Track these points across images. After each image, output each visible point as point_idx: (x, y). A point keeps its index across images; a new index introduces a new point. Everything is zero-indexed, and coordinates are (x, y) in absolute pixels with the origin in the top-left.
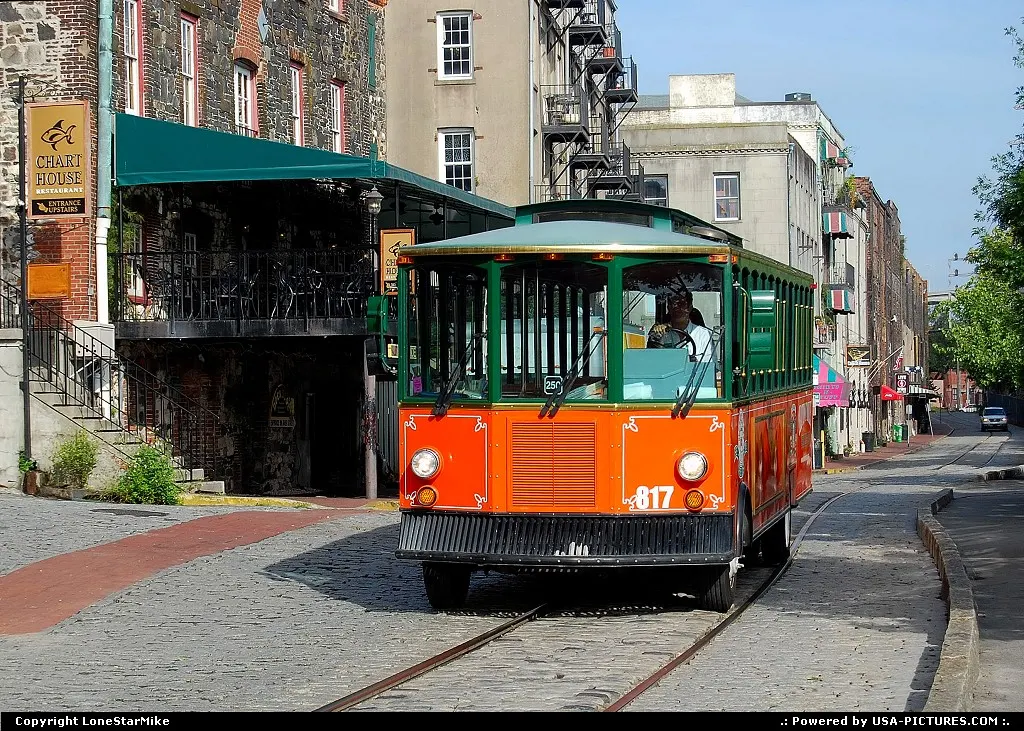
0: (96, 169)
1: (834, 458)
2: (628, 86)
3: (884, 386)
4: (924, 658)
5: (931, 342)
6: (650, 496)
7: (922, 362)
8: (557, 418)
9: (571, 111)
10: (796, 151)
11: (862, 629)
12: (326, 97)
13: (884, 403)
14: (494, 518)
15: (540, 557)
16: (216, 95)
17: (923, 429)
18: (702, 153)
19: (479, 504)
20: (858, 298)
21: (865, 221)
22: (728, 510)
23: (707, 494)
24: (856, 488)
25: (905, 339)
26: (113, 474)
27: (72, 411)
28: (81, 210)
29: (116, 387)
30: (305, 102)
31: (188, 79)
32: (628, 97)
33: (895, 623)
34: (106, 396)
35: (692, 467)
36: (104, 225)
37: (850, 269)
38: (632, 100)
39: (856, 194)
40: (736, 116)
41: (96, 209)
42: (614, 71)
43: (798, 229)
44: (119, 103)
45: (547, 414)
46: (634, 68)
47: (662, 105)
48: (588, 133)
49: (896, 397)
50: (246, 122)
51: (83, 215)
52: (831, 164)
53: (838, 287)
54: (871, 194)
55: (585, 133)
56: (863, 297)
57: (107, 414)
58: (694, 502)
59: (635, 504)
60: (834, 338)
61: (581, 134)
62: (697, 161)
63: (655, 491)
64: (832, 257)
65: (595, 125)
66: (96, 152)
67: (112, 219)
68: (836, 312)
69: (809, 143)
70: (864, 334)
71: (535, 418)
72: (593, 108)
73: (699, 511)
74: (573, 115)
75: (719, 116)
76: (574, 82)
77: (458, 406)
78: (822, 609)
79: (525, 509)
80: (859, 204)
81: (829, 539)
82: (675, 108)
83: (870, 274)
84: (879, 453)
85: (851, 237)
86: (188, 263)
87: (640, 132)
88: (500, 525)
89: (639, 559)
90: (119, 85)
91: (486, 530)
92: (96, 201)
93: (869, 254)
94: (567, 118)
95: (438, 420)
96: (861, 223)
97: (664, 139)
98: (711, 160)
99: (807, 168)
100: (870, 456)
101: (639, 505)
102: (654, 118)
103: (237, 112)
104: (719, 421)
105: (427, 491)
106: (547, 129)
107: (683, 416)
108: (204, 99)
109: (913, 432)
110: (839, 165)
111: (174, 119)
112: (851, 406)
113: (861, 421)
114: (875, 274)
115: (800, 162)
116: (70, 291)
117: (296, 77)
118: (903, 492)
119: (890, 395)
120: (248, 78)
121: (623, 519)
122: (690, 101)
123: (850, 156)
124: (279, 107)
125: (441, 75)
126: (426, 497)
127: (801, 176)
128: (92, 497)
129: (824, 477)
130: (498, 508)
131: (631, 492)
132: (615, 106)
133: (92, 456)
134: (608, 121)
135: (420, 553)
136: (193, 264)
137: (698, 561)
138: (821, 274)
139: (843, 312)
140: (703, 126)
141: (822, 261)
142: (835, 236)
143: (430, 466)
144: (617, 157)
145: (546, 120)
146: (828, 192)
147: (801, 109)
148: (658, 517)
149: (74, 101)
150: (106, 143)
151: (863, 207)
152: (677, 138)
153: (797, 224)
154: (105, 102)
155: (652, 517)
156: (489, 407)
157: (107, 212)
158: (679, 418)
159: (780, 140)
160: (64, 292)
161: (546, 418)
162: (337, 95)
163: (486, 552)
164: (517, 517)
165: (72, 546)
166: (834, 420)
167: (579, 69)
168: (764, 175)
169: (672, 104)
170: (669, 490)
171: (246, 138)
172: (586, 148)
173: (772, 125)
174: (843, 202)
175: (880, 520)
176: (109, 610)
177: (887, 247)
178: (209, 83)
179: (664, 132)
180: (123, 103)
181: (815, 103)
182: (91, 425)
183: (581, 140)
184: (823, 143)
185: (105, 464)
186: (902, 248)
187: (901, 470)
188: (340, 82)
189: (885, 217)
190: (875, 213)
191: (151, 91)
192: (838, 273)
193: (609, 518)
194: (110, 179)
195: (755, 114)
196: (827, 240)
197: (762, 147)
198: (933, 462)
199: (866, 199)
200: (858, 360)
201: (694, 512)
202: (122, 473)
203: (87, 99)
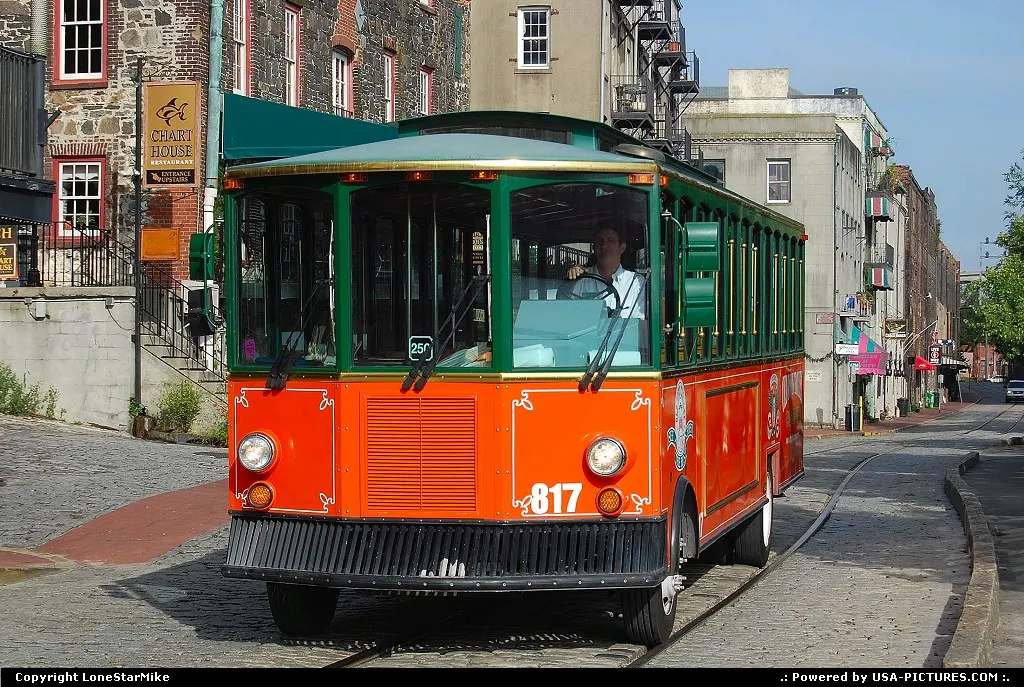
0: (206, 143)
1: (871, 421)
2: (690, 78)
3: (919, 356)
4: (949, 606)
5: (962, 317)
6: (550, 496)
7: (954, 336)
8: (424, 393)
9: (638, 100)
10: (843, 142)
11: (892, 578)
12: (416, 82)
13: (918, 372)
14: (344, 526)
15: (399, 578)
16: (316, 79)
17: (953, 397)
18: (757, 141)
19: (326, 506)
20: (897, 276)
21: (905, 205)
22: (655, 515)
23: (627, 492)
24: (890, 450)
25: (939, 314)
26: (214, 420)
27: (179, 363)
28: (191, 180)
29: (219, 342)
30: (396, 86)
31: (291, 63)
32: (691, 88)
33: (924, 574)
34: (210, 350)
35: (605, 457)
36: (211, 194)
37: (889, 249)
38: (695, 91)
39: (897, 181)
40: (789, 107)
41: (204, 180)
42: (678, 64)
43: (843, 212)
44: (228, 83)
45: (413, 388)
46: (696, 62)
47: (721, 96)
48: (653, 119)
49: (929, 367)
50: (342, 103)
51: (192, 185)
52: (874, 153)
53: (878, 266)
54: (911, 181)
55: (650, 120)
56: (901, 275)
57: (210, 366)
58: (609, 502)
59: (530, 507)
60: (874, 312)
61: (647, 121)
62: (752, 148)
63: (557, 490)
64: (873, 238)
65: (660, 113)
66: (205, 128)
67: (218, 189)
68: (876, 288)
69: (854, 133)
70: (901, 309)
71: (398, 393)
72: (658, 98)
73: (616, 516)
74: (640, 104)
75: (771, 107)
76: (641, 73)
77: (299, 377)
78: (857, 558)
79: (383, 514)
80: (899, 190)
81: (864, 496)
82: (734, 99)
83: (908, 254)
84: (913, 418)
85: (891, 220)
86: (286, 231)
87: (701, 121)
88: (352, 534)
89: (532, 581)
90: (228, 67)
91: (333, 541)
92: (204, 172)
93: (908, 235)
94: (635, 106)
95: (274, 395)
96: (901, 208)
97: (721, 127)
98: (765, 147)
99: (853, 156)
100: (904, 420)
101: (535, 508)
102: (714, 108)
103: (334, 94)
104: (643, 396)
105: (261, 489)
106: (616, 115)
107: (595, 389)
108: (304, 82)
109: (944, 399)
110: (881, 154)
111: (277, 99)
112: (888, 374)
113: (897, 388)
114: (913, 254)
115: (847, 151)
116: (179, 253)
117: (389, 64)
118: (934, 454)
119: (924, 366)
120: (346, 63)
121: (513, 527)
122: (747, 92)
123: (892, 146)
124: (372, 90)
125: (521, 64)
126: (260, 496)
127: (846, 164)
128: (196, 441)
129: (862, 438)
130: (349, 513)
131: (524, 491)
132: (679, 96)
133: (196, 403)
134: (672, 109)
135: (251, 571)
136: (291, 231)
137: (614, 584)
138: (863, 253)
139: (882, 289)
140: (758, 116)
141: (865, 241)
142: (877, 219)
143: (263, 454)
144: (680, 143)
145: (615, 108)
146: (872, 179)
147: (848, 103)
148: (562, 524)
149: (187, 81)
150: (215, 119)
151: (903, 192)
152: (735, 126)
153: (842, 207)
154: (215, 82)
155: (552, 525)
156: (336, 377)
157: (214, 183)
158: (588, 392)
159: (828, 130)
160: (174, 254)
161: (411, 393)
162: (426, 81)
163: (331, 570)
164: (373, 523)
165: (175, 485)
166: (872, 387)
167: (647, 62)
168: (813, 162)
169: (731, 96)
170: (576, 488)
171: (342, 118)
172: (651, 134)
173: (823, 116)
174: (885, 188)
175: (912, 480)
176: (208, 544)
177: (924, 231)
178: (310, 67)
179: (723, 120)
180: (231, 83)
181: (861, 97)
182: (196, 376)
183: (647, 126)
184: (867, 133)
185: (208, 411)
186: (938, 231)
187: (932, 434)
188: (429, 69)
189: (922, 204)
190: (914, 198)
191: (257, 74)
192: (879, 253)
193: (494, 526)
194: (218, 153)
195: (806, 106)
196: (870, 222)
197: (812, 136)
198: (961, 428)
199: (907, 186)
200: (895, 333)
201: (610, 518)
202: (222, 420)
203: (199, 79)
